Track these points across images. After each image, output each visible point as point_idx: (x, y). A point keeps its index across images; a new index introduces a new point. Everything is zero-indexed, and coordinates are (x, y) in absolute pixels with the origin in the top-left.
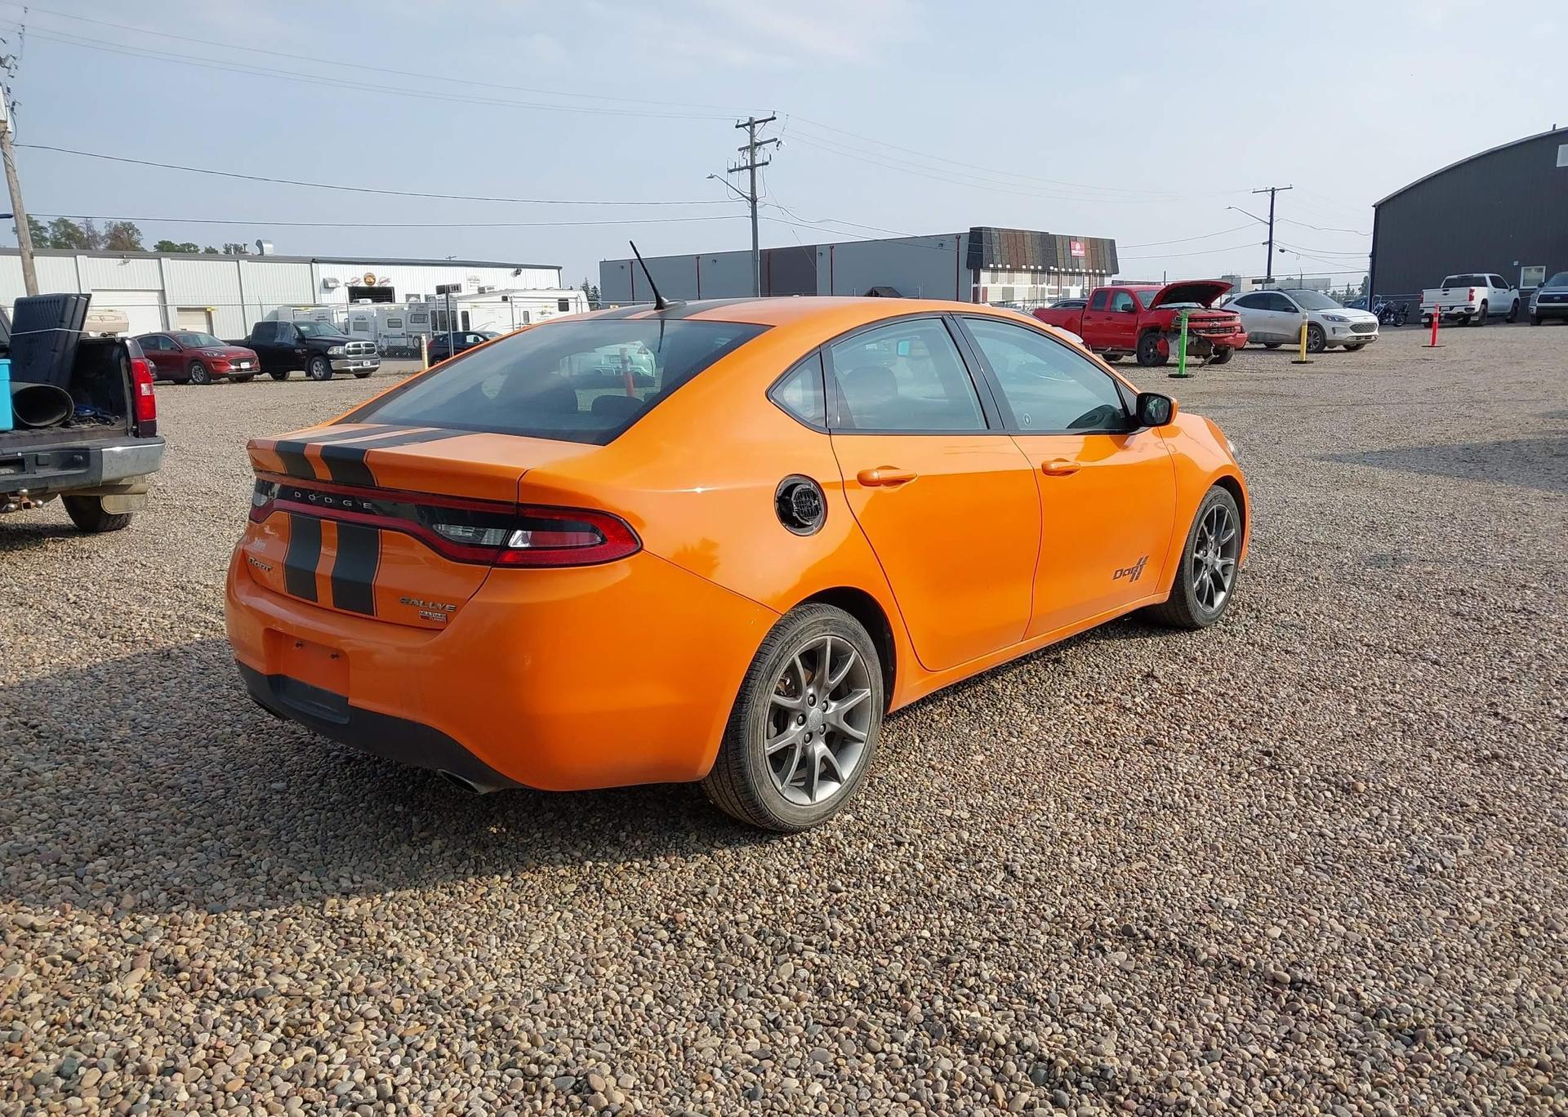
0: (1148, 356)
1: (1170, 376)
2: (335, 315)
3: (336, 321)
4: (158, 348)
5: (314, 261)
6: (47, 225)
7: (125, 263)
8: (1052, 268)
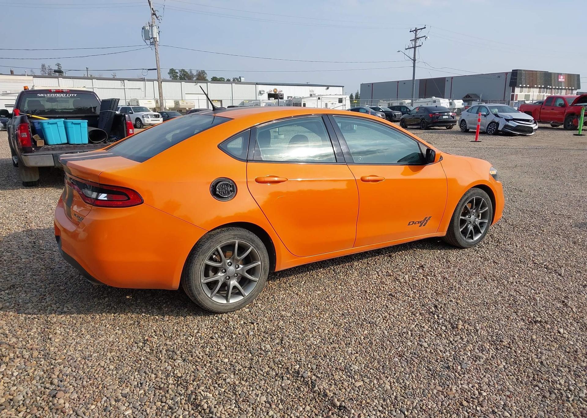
0: (569, 126)
1: (574, 135)
2: (261, 104)
5: (257, 84)
6: (178, 71)
7: (196, 84)
8: (548, 86)
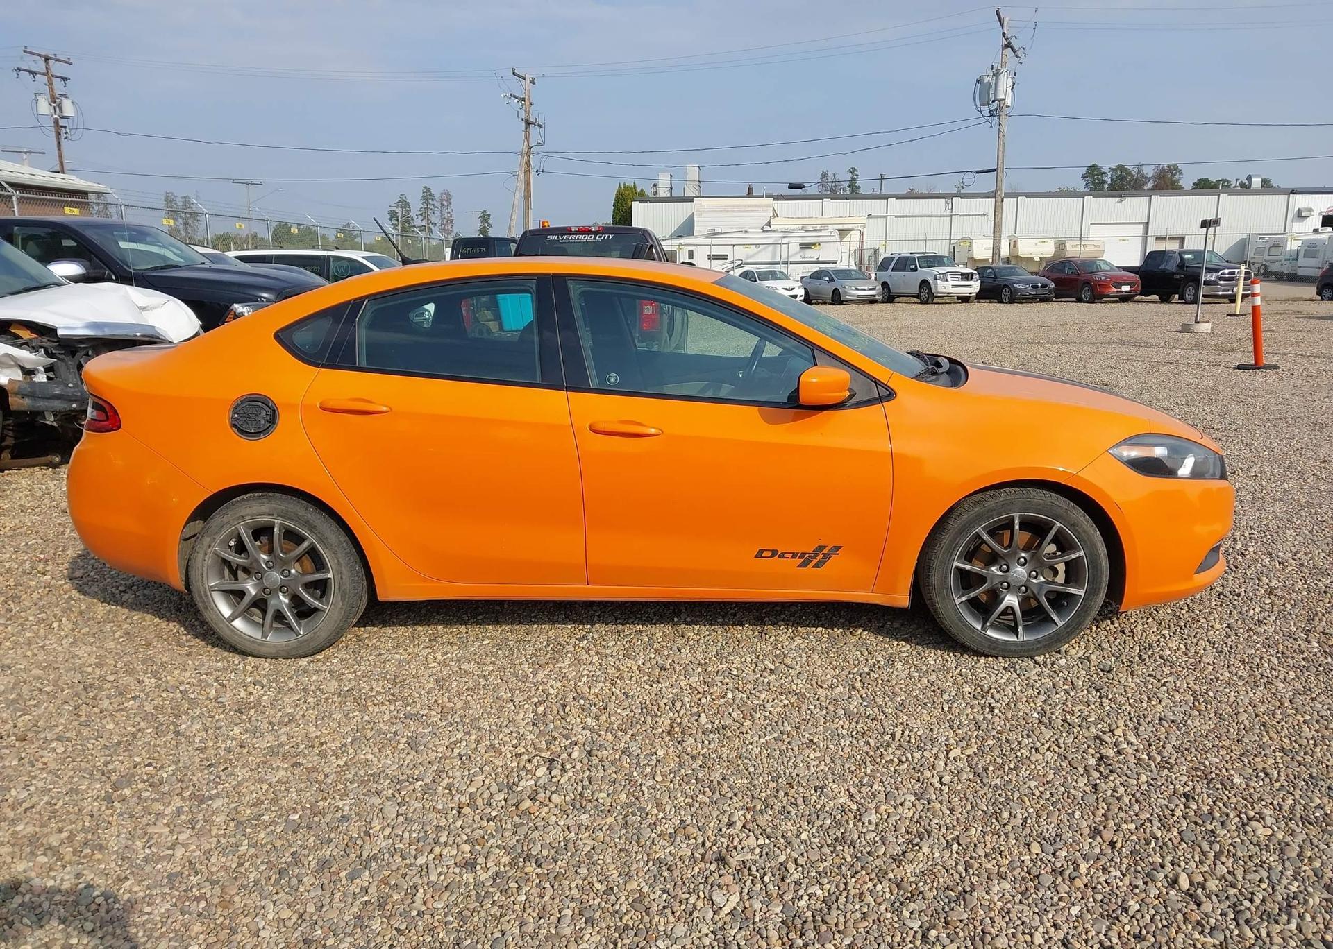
2: (1289, 243)
3: (1288, 249)
4: (1064, 272)
5: (1293, 192)
6: (1107, 171)
7: (1122, 201)
